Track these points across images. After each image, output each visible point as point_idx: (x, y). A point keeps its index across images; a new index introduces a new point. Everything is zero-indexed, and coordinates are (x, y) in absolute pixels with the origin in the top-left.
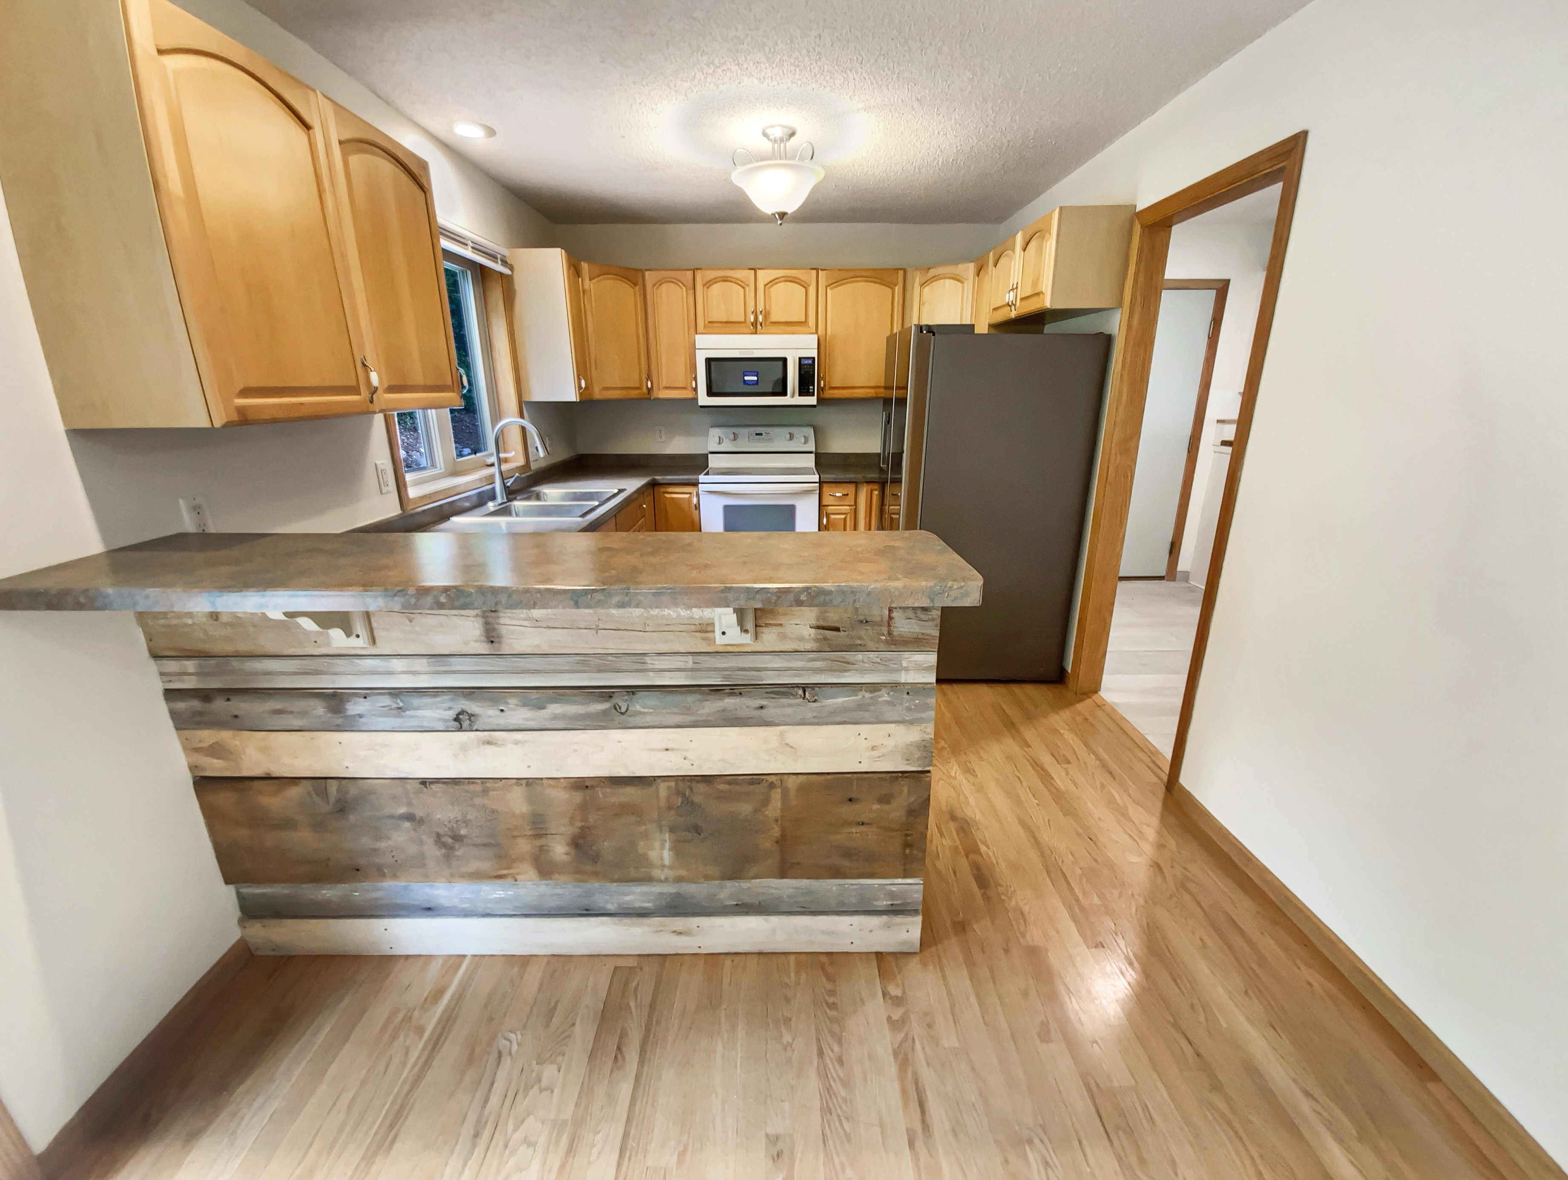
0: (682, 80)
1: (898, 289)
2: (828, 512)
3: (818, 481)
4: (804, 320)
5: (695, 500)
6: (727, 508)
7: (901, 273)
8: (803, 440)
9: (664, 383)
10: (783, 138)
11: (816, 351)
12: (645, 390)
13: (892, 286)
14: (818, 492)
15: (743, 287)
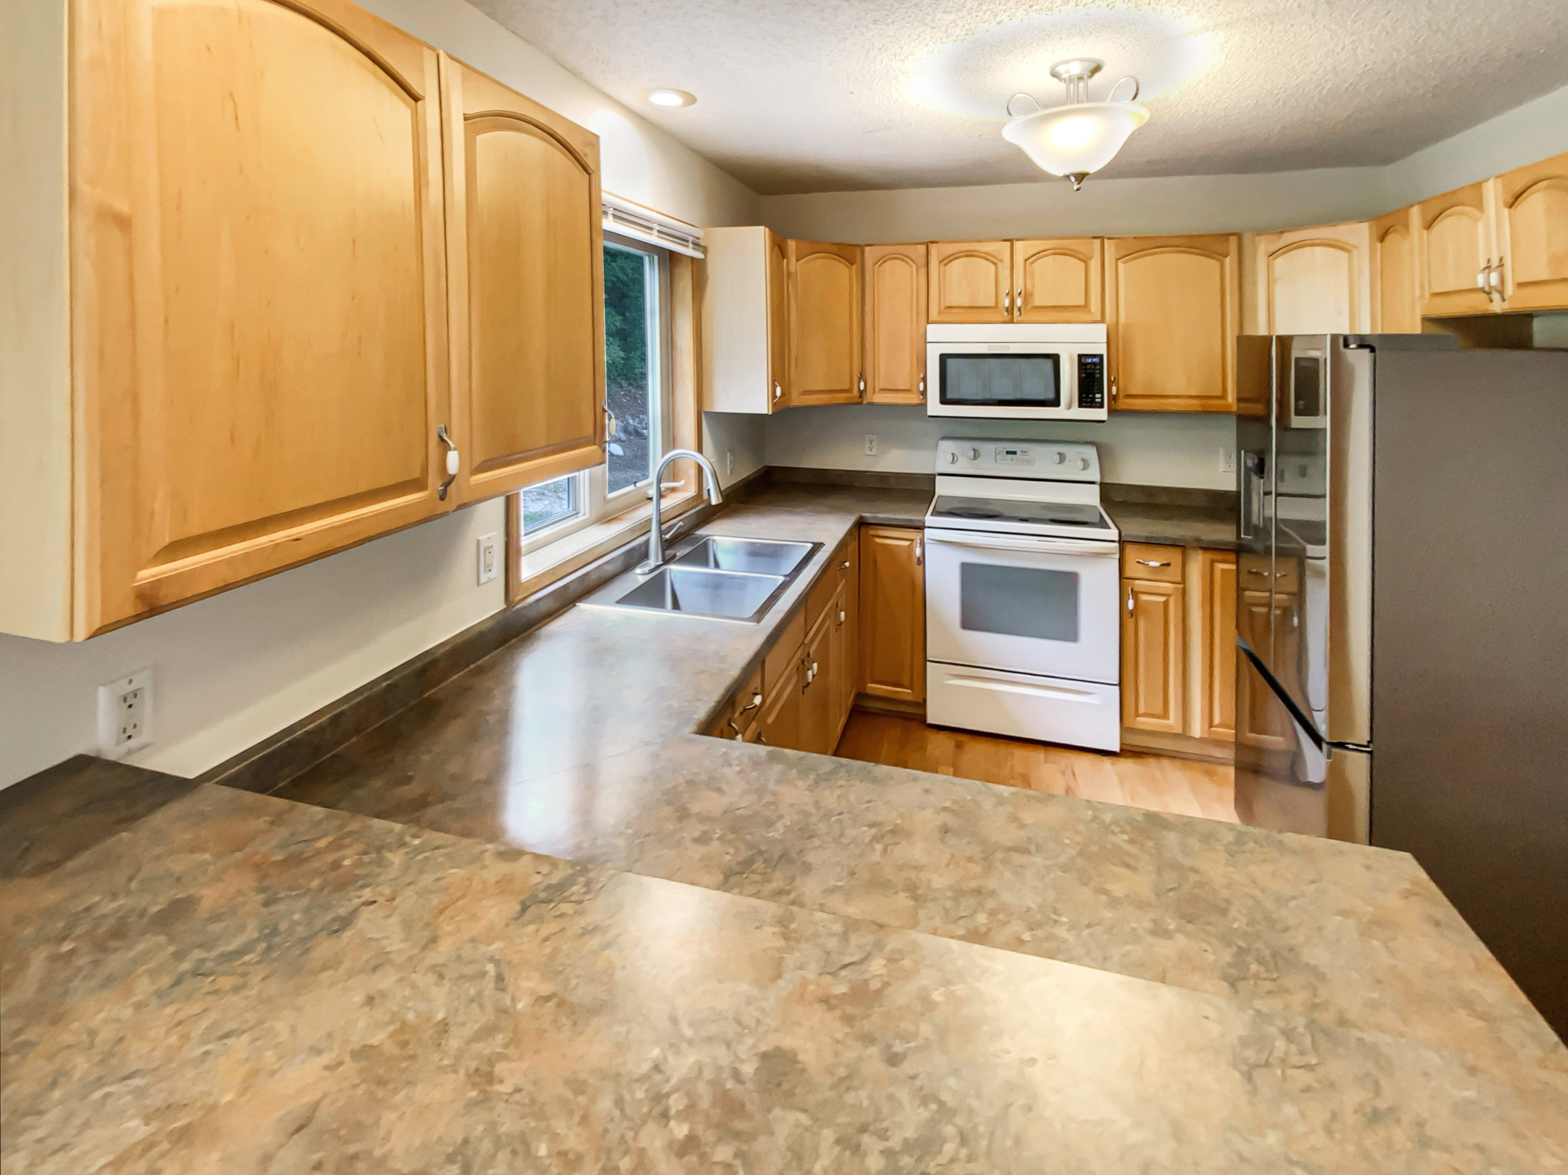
0: (944, 12)
1: (1230, 262)
2: (1136, 589)
3: (1117, 539)
4: (1083, 303)
5: (918, 552)
6: (965, 567)
7: (1233, 240)
8: (1080, 464)
9: (881, 383)
10: (1084, 75)
11: (1105, 345)
12: (855, 392)
13: (1219, 257)
14: (1117, 556)
15: (995, 264)
